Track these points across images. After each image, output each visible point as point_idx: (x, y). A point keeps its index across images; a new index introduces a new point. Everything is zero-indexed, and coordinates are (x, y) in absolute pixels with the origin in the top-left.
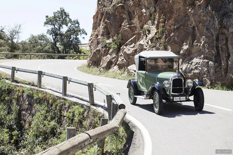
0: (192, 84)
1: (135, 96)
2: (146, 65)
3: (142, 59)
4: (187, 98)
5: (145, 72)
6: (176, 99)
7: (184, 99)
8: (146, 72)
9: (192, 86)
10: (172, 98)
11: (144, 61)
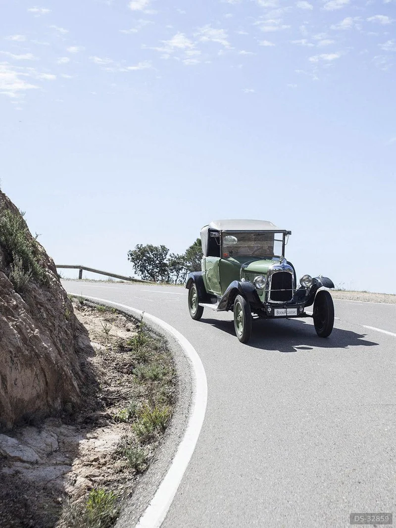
0: (310, 283)
1: (200, 304)
2: (222, 245)
3: (214, 233)
4: (301, 310)
5: (220, 258)
6: (279, 312)
7: (294, 312)
8: (222, 260)
9: (311, 287)
10: (270, 310)
11: (218, 238)
